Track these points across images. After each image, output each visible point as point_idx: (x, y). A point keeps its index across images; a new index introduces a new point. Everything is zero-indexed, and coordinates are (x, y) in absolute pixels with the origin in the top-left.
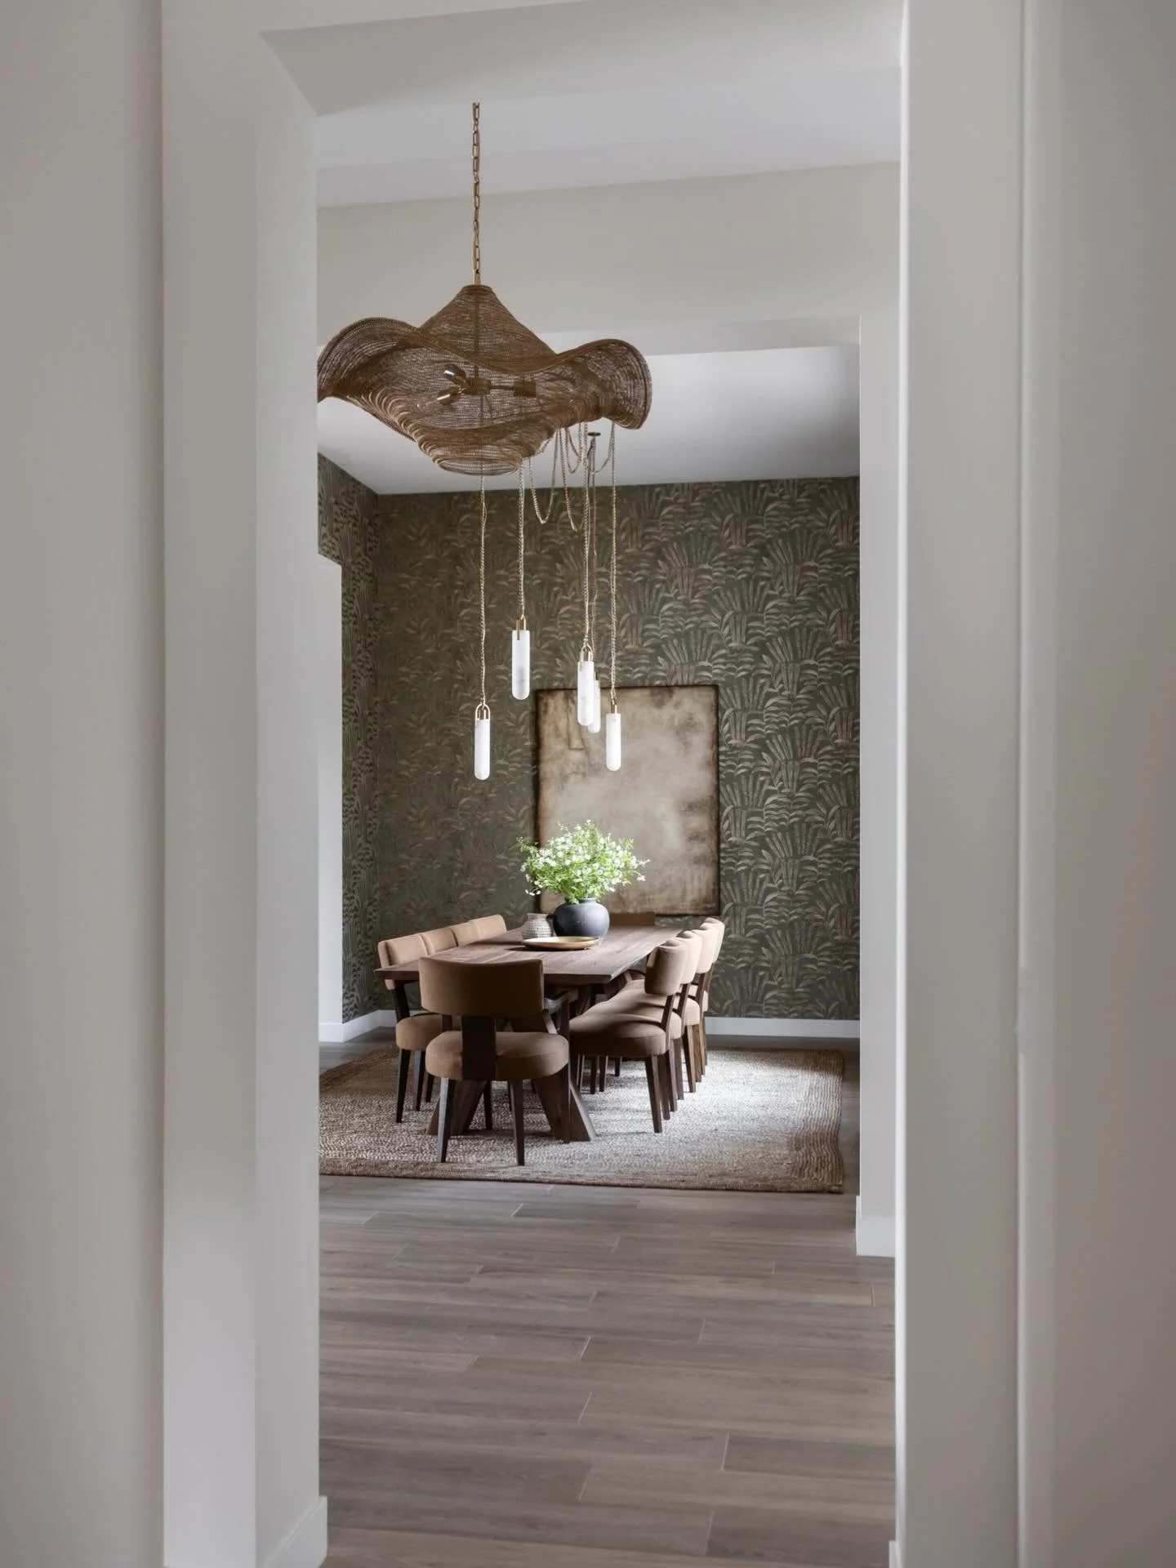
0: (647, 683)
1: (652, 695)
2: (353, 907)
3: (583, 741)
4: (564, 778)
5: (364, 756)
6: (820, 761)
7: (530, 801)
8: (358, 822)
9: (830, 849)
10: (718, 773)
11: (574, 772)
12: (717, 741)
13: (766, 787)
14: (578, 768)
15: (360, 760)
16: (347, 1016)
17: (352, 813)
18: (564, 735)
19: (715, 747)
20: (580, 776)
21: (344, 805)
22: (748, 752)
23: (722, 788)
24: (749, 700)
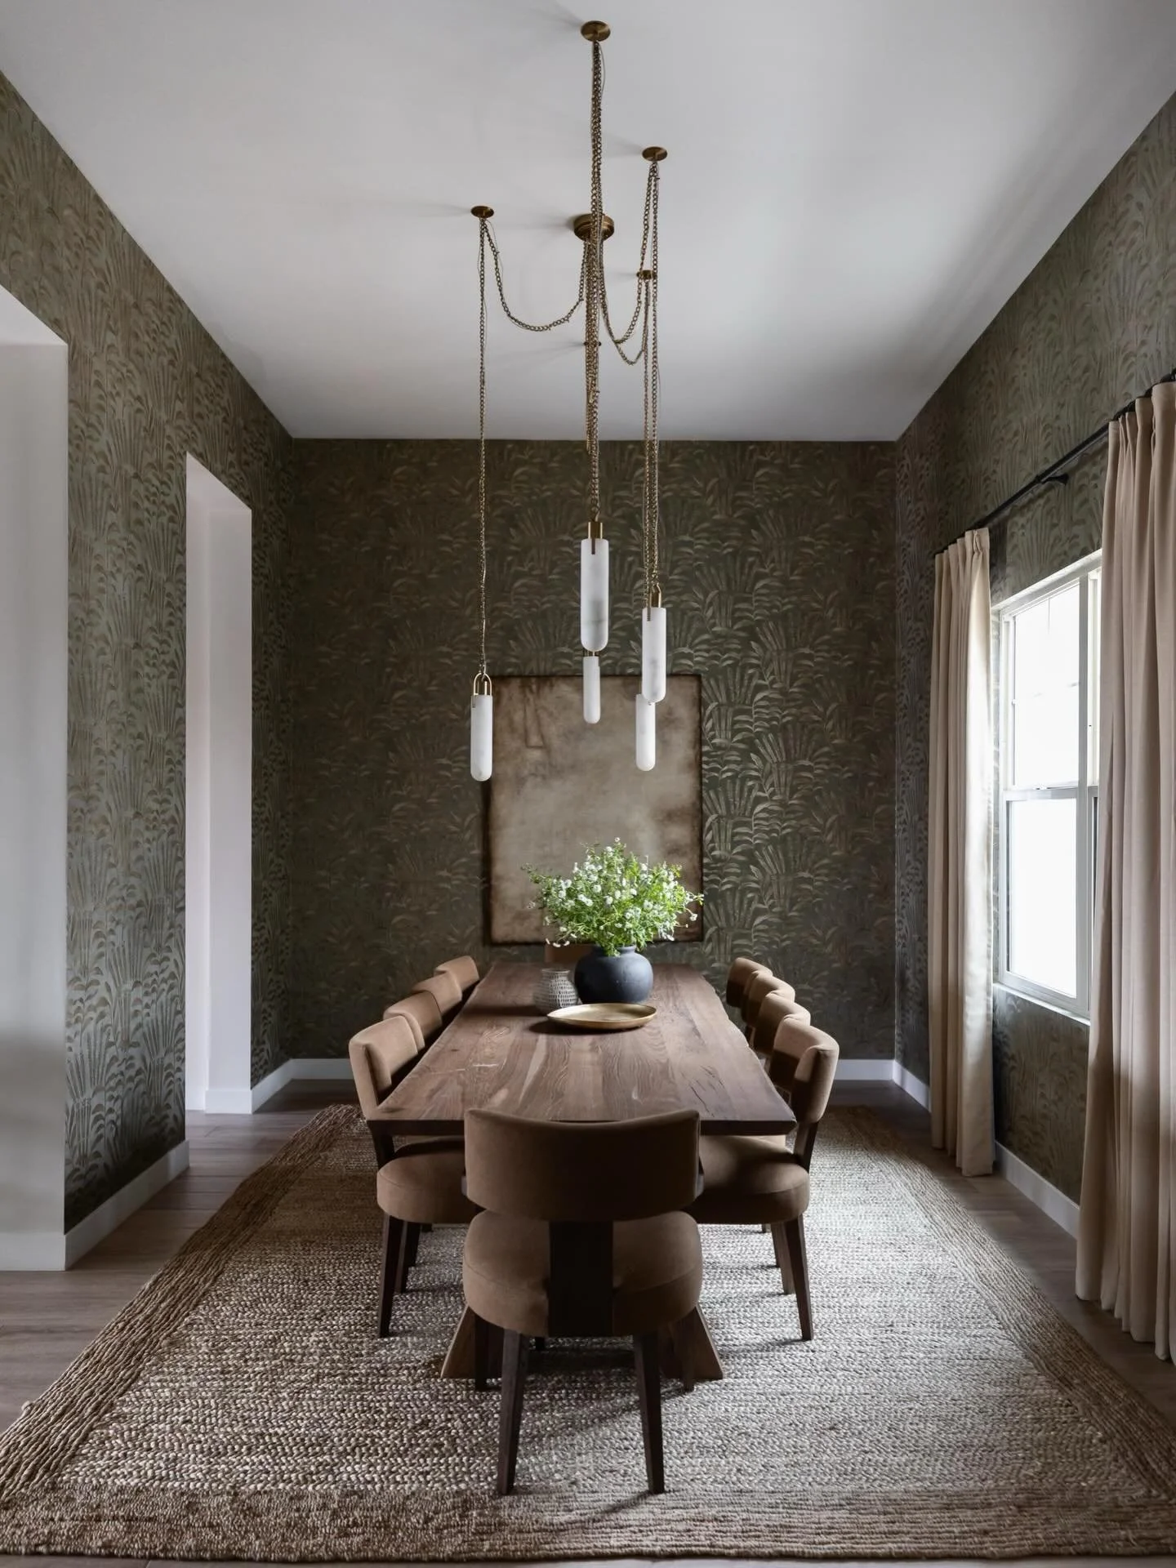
0: (618, 671)
1: (624, 685)
2: (263, 940)
3: (543, 737)
4: (520, 781)
5: (277, 751)
6: (816, 764)
7: (478, 808)
8: (268, 833)
9: (827, 864)
10: (701, 776)
11: (533, 774)
12: (699, 740)
13: (755, 793)
14: (536, 768)
15: (273, 757)
16: (257, 1075)
17: (263, 822)
18: (521, 731)
19: (697, 747)
20: (539, 779)
21: (253, 813)
22: (735, 753)
23: (705, 794)
24: (735, 693)
